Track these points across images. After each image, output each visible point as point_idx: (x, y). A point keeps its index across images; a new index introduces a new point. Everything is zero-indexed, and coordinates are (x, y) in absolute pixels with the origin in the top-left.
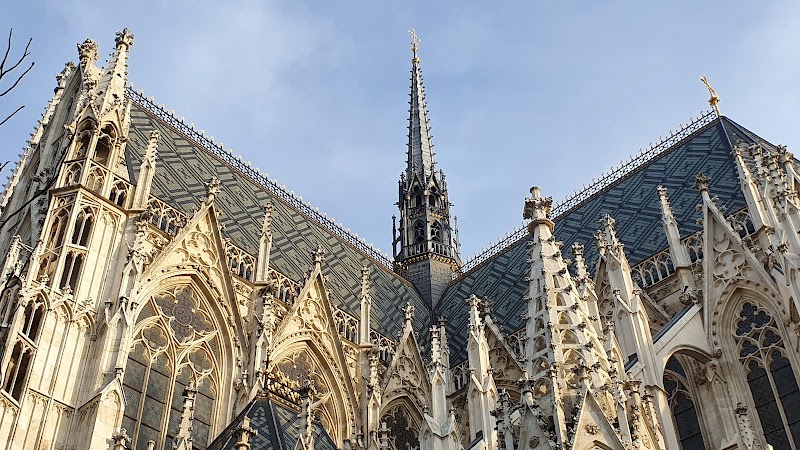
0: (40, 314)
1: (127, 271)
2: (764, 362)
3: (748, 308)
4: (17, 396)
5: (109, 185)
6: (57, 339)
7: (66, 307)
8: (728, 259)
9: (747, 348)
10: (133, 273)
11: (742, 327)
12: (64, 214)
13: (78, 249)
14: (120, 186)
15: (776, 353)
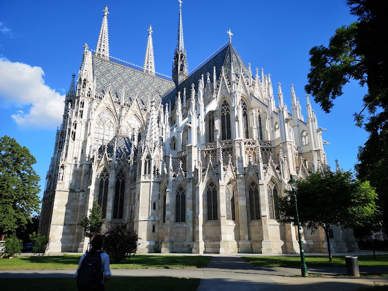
0: (76, 124)
1: (91, 112)
2: (225, 114)
3: (225, 102)
4: (74, 140)
5: (87, 92)
6: (80, 128)
7: (81, 122)
8: (224, 89)
9: (223, 110)
10: (92, 113)
11: (223, 105)
12: (78, 102)
13: (81, 109)
14: (89, 92)
15: (228, 113)
